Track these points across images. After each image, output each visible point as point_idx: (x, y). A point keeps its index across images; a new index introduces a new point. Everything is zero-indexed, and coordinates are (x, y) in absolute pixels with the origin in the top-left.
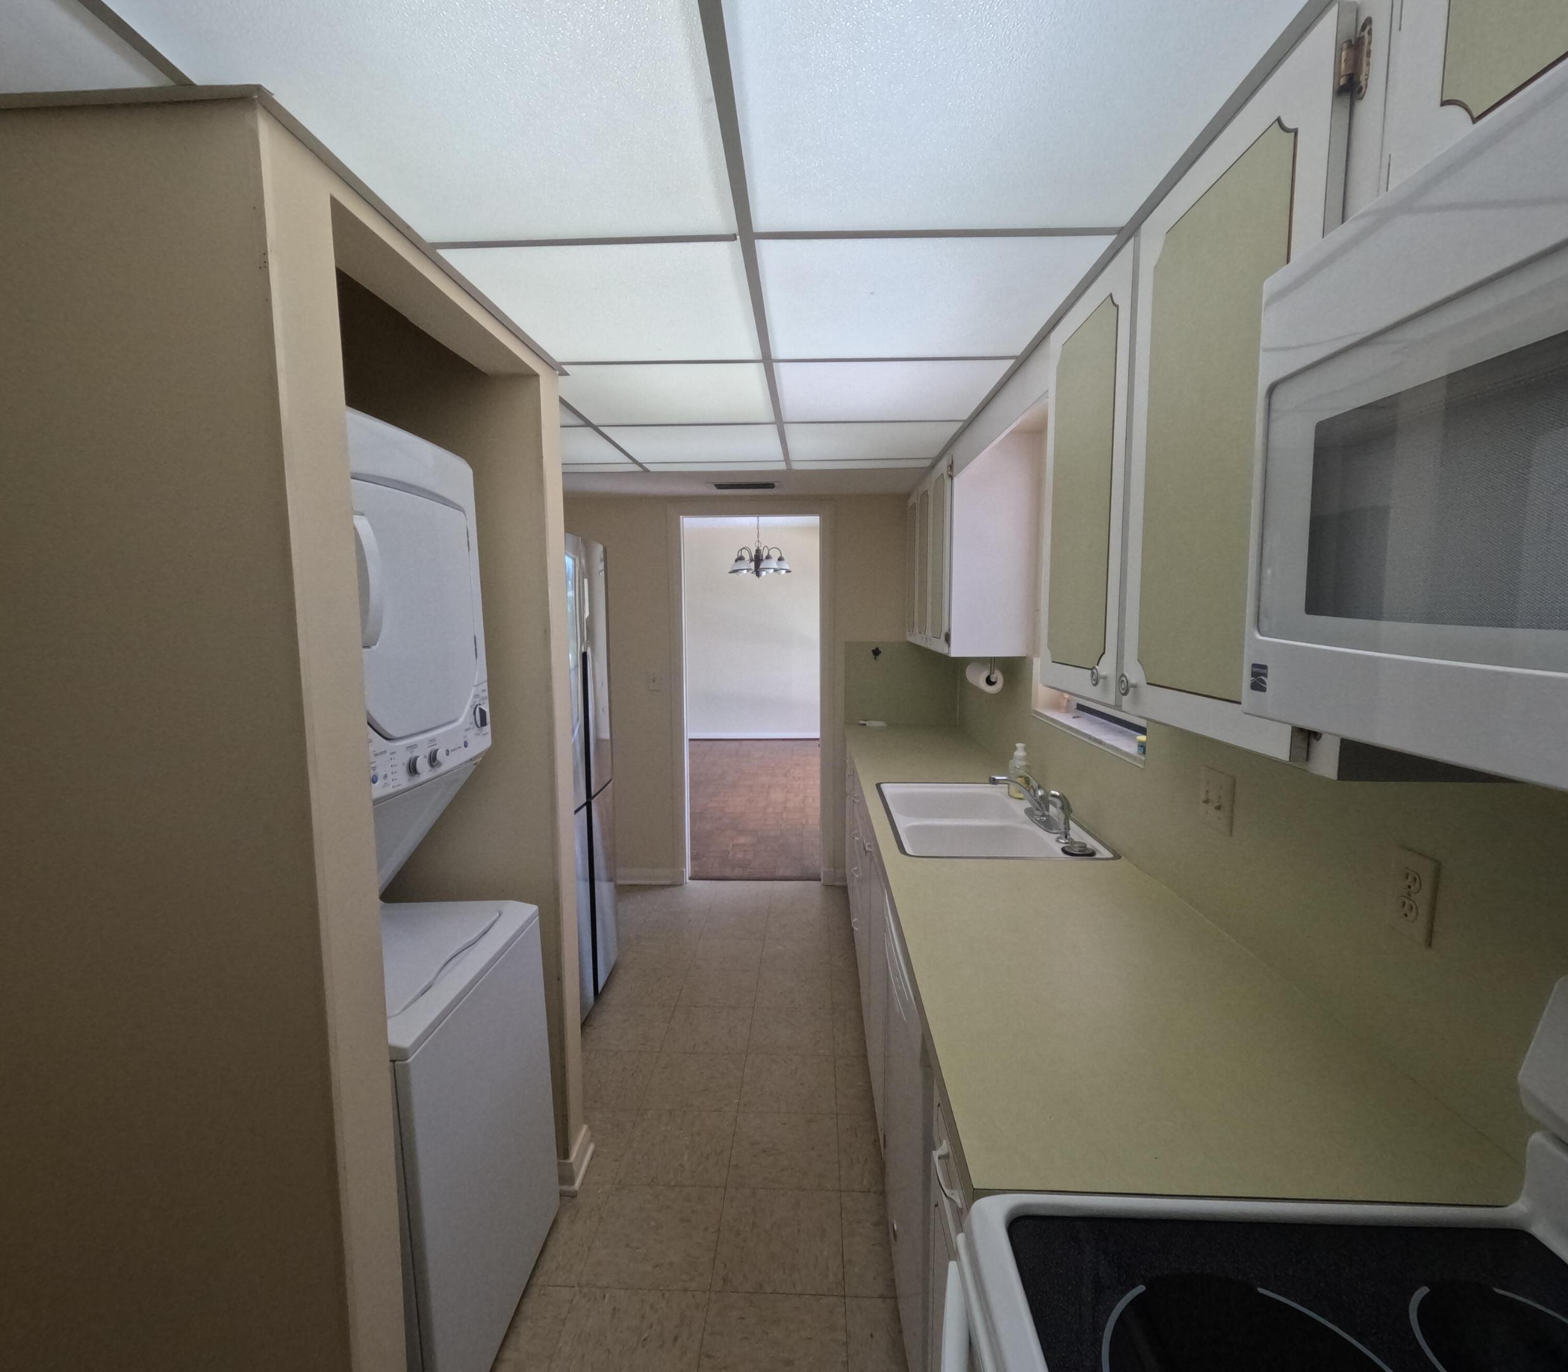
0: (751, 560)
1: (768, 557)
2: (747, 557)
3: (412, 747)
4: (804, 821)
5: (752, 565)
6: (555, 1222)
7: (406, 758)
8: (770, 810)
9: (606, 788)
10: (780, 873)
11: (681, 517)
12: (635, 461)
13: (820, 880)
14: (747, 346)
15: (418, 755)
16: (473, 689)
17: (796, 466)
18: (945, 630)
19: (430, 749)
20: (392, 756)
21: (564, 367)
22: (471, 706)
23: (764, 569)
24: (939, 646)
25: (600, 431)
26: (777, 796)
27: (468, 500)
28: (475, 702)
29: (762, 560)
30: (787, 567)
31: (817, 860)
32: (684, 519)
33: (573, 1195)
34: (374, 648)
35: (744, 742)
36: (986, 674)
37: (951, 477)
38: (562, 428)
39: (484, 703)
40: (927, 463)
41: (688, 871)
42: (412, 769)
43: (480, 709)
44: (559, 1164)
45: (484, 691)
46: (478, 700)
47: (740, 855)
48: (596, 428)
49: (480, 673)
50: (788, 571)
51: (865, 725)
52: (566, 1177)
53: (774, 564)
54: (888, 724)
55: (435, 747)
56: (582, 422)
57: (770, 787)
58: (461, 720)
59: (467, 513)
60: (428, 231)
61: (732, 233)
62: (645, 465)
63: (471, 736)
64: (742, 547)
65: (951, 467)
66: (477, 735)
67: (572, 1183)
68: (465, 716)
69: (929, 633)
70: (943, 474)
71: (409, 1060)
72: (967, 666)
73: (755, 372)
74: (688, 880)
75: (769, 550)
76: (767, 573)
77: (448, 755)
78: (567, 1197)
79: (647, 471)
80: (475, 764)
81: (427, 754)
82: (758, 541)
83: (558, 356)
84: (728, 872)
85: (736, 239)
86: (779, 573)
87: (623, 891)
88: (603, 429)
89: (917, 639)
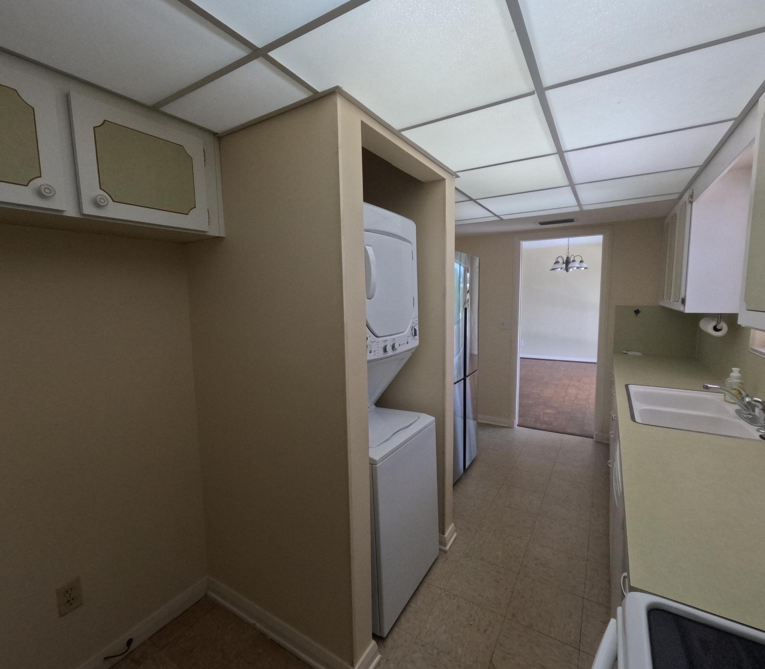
0: (564, 263)
1: (574, 261)
2: (560, 260)
3: (386, 341)
4: (587, 406)
5: (564, 266)
6: (436, 559)
7: (383, 345)
8: (567, 398)
9: (475, 373)
10: (569, 431)
11: (521, 241)
12: (495, 215)
13: (593, 438)
14: (548, 146)
15: (387, 344)
16: (412, 319)
17: (585, 208)
18: (682, 296)
19: (392, 343)
20: (377, 344)
21: (458, 174)
22: (411, 327)
23: (571, 268)
24: (678, 307)
25: (478, 202)
26: (572, 391)
27: (413, 238)
28: (412, 325)
29: (570, 263)
30: (585, 266)
31: (592, 427)
32: (523, 242)
33: (445, 552)
34: (373, 299)
35: (555, 362)
36: (714, 324)
37: (691, 202)
38: (456, 203)
39: (416, 326)
40: (676, 196)
41: (516, 421)
42: (385, 350)
43: (414, 329)
44: (439, 535)
45: (417, 321)
46: (414, 324)
47: (546, 419)
48: (475, 201)
49: (415, 313)
50: (586, 268)
51: (627, 353)
52: (442, 543)
53: (577, 264)
54: (644, 354)
55: (395, 342)
56: (468, 199)
57: (569, 386)
58: (406, 332)
59: (412, 244)
60: (397, 125)
61: (532, 91)
62: (501, 216)
63: (410, 339)
64: (558, 256)
65: (691, 196)
66: (413, 339)
67: (445, 545)
68: (408, 331)
69: (672, 300)
70: (686, 202)
71: (377, 466)
72: (700, 320)
73: (554, 161)
74: (516, 426)
75: (574, 258)
76: (573, 270)
77: (400, 346)
78: (442, 552)
79: (502, 219)
80: (412, 352)
81: (391, 345)
82: (568, 252)
83: (454, 168)
84: (538, 425)
85: (535, 93)
86: (580, 269)
87: (481, 426)
88: (478, 201)
89: (665, 304)
